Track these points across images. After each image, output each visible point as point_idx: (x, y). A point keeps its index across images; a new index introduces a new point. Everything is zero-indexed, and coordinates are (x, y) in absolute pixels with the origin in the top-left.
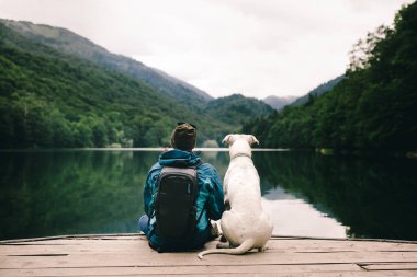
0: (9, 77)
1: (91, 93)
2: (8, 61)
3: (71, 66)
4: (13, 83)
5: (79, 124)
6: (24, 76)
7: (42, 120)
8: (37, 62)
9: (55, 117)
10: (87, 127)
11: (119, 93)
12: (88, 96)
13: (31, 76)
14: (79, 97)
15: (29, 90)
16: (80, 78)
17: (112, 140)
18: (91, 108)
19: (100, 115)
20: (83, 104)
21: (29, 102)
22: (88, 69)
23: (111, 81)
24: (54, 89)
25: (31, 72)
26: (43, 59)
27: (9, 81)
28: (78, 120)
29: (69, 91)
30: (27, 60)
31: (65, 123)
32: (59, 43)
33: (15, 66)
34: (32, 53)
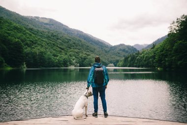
0: (31, 39)
1: (62, 45)
2: (31, 33)
3: (54, 34)
4: (32, 42)
5: (58, 58)
6: (36, 39)
7: (44, 56)
8: (42, 33)
9: (49, 55)
10: (61, 59)
11: (73, 44)
12: (61, 46)
13: (39, 39)
14: (58, 47)
15: (39, 45)
16: (58, 39)
17: (71, 64)
18: (62, 51)
19: (66, 54)
20: (59, 50)
21: (39, 49)
22: (61, 35)
23: (70, 40)
24: (48, 44)
25: (39, 37)
26: (43, 32)
27: (30, 41)
28: (57, 56)
29: (54, 44)
30: (38, 32)
31: (52, 57)
32: (50, 25)
33: (33, 35)
34: (39, 29)
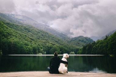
0: (8, 32)
1: (32, 36)
2: (7, 27)
3: (26, 28)
4: (8, 33)
5: (29, 47)
6: (12, 31)
7: (17, 45)
8: (16, 27)
9: (21, 44)
10: (31, 48)
11: (41, 36)
12: (31, 37)
13: (14, 31)
14: (29, 38)
15: (13, 36)
16: (29, 31)
17: (39, 52)
18: (32, 41)
19: (35, 44)
20: (30, 40)
21: (13, 39)
22: (32, 29)
23: (39, 32)
24: (21, 35)
25: (14, 30)
26: (18, 26)
27: (7, 33)
28: (28, 45)
29: (25, 36)
30: (13, 26)
31: (24, 46)
32: (23, 20)
33: (9, 28)
34: (14, 24)
